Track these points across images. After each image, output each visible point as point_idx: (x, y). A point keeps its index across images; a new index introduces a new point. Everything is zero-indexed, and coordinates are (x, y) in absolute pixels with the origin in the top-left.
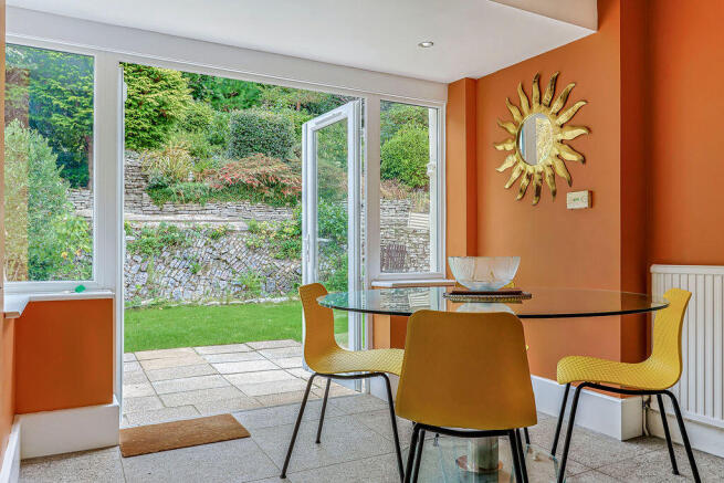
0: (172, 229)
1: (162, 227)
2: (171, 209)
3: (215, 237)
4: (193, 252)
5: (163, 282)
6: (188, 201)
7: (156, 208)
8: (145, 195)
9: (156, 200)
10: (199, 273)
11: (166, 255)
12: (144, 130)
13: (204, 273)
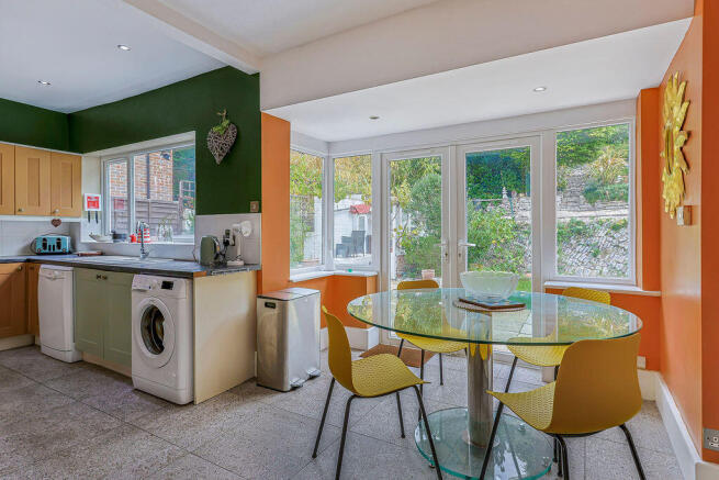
0: (578, 223)
1: (572, 221)
2: (601, 206)
3: (616, 228)
4: (595, 240)
5: (569, 261)
6: (613, 199)
7: (589, 206)
8: (582, 197)
9: (590, 201)
10: (599, 256)
11: (573, 242)
12: (572, 152)
13: (603, 257)
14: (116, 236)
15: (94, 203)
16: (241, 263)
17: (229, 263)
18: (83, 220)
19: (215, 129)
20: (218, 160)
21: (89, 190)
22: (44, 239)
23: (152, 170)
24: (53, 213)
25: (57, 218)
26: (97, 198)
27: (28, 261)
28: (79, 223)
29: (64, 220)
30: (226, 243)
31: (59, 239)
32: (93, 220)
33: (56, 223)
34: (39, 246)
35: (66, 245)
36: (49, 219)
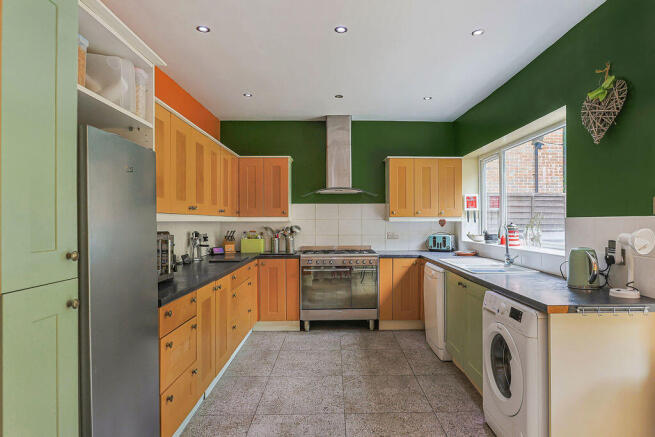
14: (488, 237)
15: (472, 202)
16: (635, 295)
17: (613, 292)
18: (463, 219)
19: (591, 96)
20: (596, 138)
21: (468, 190)
22: (435, 238)
23: (540, 161)
24: (440, 214)
25: (442, 218)
26: (475, 198)
27: (420, 257)
28: (460, 223)
29: (447, 220)
30: (610, 261)
31: (444, 238)
32: (472, 219)
33: (442, 223)
34: (431, 243)
35: (450, 244)
36: (438, 220)
